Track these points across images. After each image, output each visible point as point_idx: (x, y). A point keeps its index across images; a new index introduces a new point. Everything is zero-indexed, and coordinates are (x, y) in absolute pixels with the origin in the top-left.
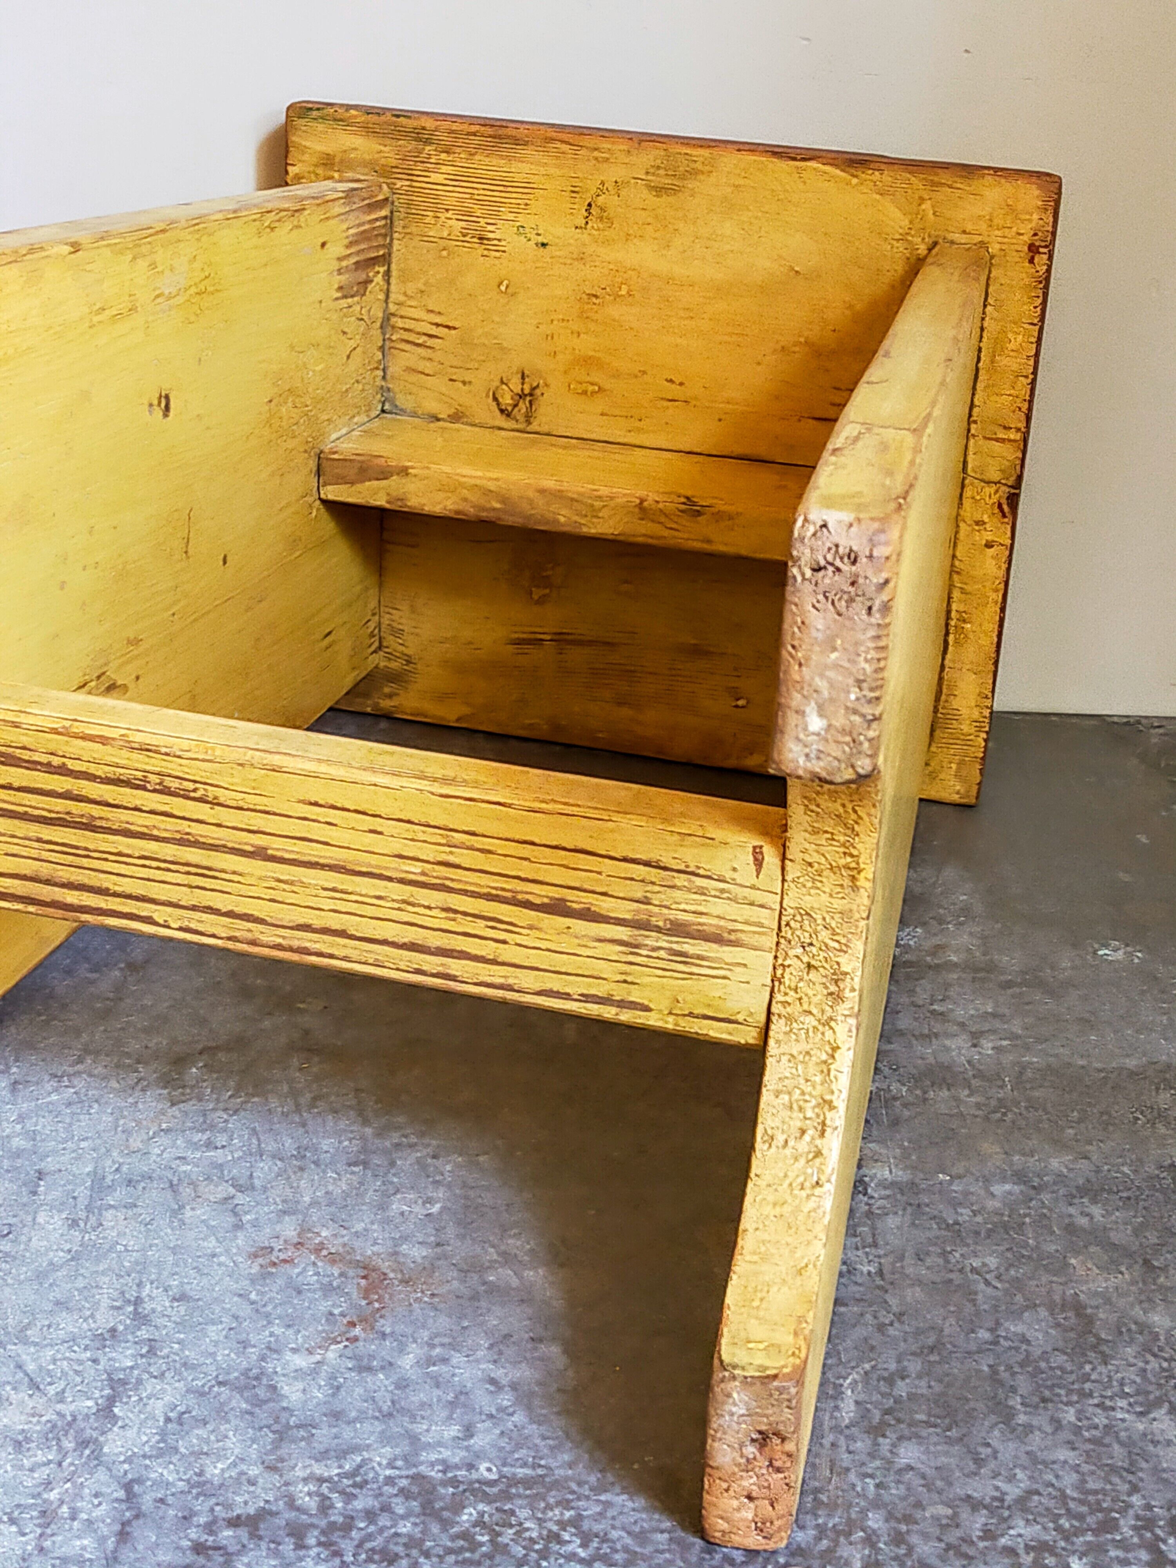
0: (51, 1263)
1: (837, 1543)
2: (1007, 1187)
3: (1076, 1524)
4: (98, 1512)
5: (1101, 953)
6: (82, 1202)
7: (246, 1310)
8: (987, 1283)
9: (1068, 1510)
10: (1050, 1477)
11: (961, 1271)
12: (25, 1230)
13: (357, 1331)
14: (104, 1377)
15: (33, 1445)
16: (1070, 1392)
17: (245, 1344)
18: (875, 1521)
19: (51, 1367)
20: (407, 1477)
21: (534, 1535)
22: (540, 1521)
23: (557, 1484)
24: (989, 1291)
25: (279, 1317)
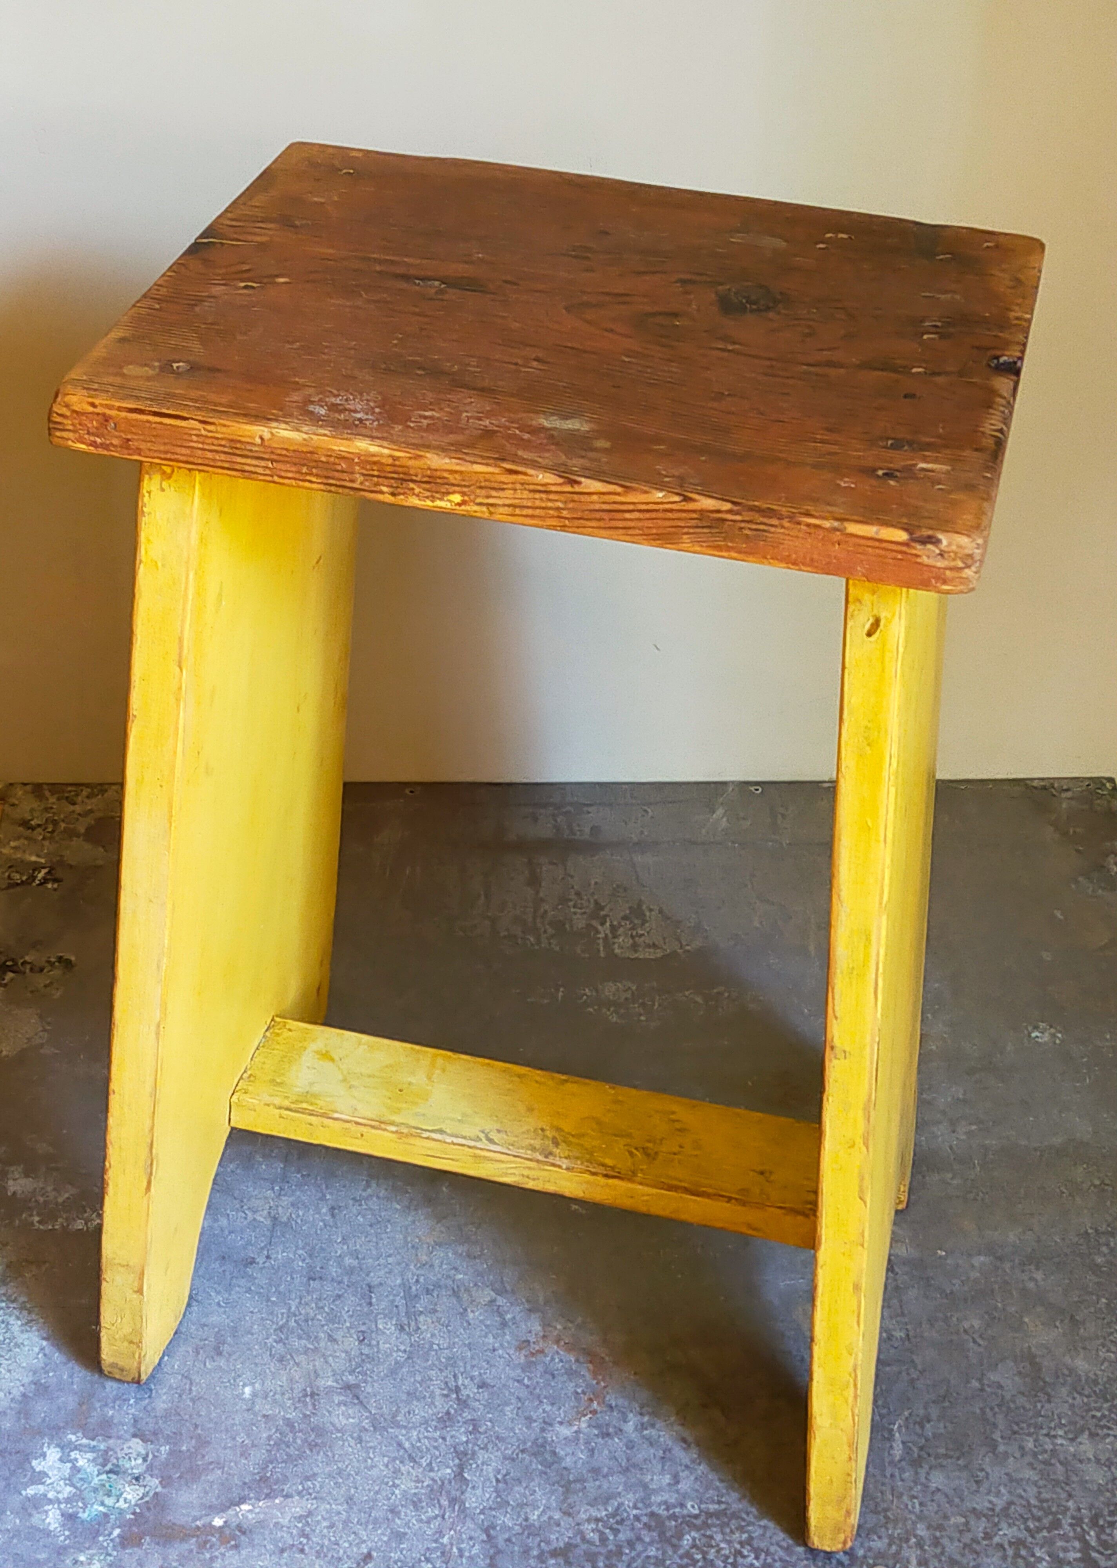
0: (397, 1362)
1: (901, 1547)
2: (982, 1258)
3: (1037, 1524)
4: (474, 1551)
5: (1033, 1035)
6: (402, 1310)
7: (523, 1393)
8: (975, 1341)
9: (1033, 1516)
10: (1020, 1491)
11: (957, 1333)
12: (374, 1335)
13: (595, 1405)
14: (452, 1450)
15: (424, 1504)
16: (1029, 1426)
17: (530, 1420)
18: (921, 1530)
19: (418, 1444)
20: (646, 1515)
21: (727, 1552)
22: (729, 1542)
23: (735, 1516)
24: (976, 1348)
25: (545, 1398)
